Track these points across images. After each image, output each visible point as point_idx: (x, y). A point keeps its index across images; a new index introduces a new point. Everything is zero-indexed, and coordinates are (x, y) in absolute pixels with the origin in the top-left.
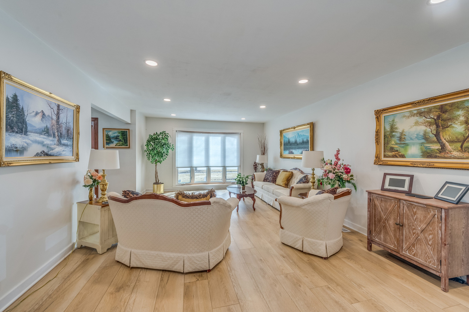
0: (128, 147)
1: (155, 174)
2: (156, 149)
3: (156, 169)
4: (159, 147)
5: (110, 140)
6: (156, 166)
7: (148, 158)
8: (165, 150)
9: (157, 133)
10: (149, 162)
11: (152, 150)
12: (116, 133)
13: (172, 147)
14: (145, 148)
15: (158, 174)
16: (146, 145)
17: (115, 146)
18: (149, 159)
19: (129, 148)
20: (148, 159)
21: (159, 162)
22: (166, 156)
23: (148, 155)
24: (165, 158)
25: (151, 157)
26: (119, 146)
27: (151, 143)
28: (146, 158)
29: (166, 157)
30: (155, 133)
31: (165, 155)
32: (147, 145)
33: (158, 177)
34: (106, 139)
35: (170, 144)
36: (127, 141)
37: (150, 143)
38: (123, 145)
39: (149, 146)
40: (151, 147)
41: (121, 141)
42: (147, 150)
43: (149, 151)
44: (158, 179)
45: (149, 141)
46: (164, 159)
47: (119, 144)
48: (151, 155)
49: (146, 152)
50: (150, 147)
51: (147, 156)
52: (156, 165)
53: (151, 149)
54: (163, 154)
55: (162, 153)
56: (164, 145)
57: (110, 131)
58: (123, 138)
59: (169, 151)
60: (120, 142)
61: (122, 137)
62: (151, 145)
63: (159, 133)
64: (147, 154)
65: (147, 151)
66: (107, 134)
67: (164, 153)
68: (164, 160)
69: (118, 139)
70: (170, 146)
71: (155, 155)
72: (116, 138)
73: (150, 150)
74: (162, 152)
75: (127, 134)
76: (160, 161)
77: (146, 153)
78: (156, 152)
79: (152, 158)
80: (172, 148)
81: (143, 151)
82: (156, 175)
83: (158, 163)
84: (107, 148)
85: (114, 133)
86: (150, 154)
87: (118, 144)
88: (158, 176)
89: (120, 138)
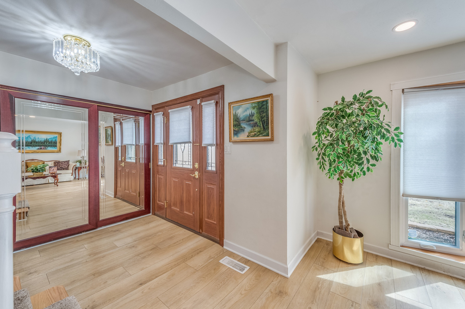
0: (270, 137)
1: (339, 207)
2: (340, 143)
3: (340, 193)
4: (349, 135)
5: (240, 125)
6: (341, 187)
7: (319, 166)
8: (369, 145)
9: (343, 99)
10: (324, 175)
11: (331, 144)
12: (248, 108)
13: (396, 135)
14: (314, 140)
15: (346, 208)
16: (314, 134)
17: (248, 136)
18: (322, 166)
19: (272, 140)
20: (320, 168)
21: (350, 177)
22: (372, 162)
23: (320, 157)
24: (368, 169)
25: (327, 163)
26: (254, 136)
27: (328, 127)
28: (316, 164)
29: (373, 165)
30: (340, 101)
31: (368, 161)
32: (318, 134)
33: (345, 214)
34: (233, 123)
35: (387, 127)
36: (268, 123)
37: (325, 128)
38: (260, 133)
39: (323, 137)
40: (329, 138)
41: (258, 126)
42: (319, 146)
43: (322, 149)
44: (346, 221)
45: (321, 124)
46: (365, 169)
47: (253, 133)
48: (327, 159)
49: (316, 149)
50: (326, 137)
51: (317, 159)
52: (341, 185)
53: (326, 142)
54: (363, 155)
55: (360, 154)
56: (365, 129)
57: (239, 107)
58: (261, 117)
59: (381, 147)
60: (255, 128)
61: (259, 115)
62: (328, 132)
63: (349, 99)
64: (319, 155)
65: (319, 149)
66: (236, 113)
67: (365, 153)
68: (364, 174)
69: (252, 122)
70: (388, 131)
71: (338, 157)
72: (249, 119)
73: (324, 145)
74: (361, 150)
75: (267, 108)
76: (352, 175)
77: (315, 153)
78: (340, 151)
79: (330, 165)
80: (395, 138)
81: (309, 148)
82: (339, 209)
83: (347, 181)
84: (235, 142)
85: (246, 111)
86: (324, 154)
87: (251, 132)
88: (347, 213)
89: (256, 119)
